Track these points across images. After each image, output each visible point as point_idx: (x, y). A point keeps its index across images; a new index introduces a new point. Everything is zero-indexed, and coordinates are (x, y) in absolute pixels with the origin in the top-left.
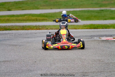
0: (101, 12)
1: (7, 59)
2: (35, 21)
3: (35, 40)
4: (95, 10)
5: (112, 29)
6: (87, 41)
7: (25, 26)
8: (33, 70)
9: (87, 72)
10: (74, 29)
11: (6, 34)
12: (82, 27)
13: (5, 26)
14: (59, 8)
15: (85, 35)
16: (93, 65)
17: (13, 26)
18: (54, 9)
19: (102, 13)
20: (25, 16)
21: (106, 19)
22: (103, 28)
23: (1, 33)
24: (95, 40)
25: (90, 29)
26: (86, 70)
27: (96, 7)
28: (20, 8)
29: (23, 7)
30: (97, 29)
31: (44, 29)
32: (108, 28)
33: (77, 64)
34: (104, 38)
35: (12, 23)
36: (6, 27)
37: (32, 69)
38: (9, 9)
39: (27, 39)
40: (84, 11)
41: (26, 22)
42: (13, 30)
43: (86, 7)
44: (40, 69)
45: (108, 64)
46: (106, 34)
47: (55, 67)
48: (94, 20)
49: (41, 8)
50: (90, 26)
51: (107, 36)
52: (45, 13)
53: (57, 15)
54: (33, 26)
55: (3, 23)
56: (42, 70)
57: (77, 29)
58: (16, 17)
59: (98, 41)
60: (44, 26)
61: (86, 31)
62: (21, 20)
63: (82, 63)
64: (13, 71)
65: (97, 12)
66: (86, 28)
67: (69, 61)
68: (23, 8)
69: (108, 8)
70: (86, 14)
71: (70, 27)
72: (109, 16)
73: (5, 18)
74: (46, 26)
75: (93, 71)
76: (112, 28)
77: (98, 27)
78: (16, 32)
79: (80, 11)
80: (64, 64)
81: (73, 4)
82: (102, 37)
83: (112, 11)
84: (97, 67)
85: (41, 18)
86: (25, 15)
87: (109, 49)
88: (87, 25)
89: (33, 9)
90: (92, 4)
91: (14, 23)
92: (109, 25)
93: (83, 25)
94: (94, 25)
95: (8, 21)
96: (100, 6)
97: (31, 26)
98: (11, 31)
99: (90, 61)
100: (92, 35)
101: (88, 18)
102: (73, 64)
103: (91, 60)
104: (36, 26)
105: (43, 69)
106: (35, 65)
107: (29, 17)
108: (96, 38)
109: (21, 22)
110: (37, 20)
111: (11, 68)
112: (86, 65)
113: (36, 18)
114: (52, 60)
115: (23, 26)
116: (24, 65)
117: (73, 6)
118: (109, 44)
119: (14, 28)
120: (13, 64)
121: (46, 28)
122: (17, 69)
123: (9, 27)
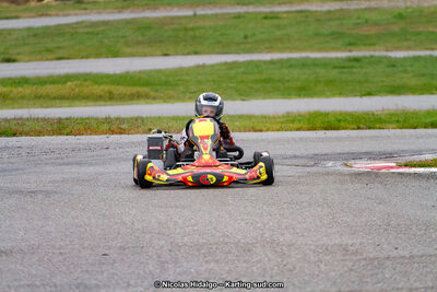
0: (353, 67)
2: (105, 101)
3: (102, 174)
4: (330, 59)
5: (393, 131)
6: (299, 177)
7: (67, 119)
8: (97, 286)
10: (249, 131)
12: (282, 122)
14: (196, 53)
15: (290, 153)
16: (322, 266)
17: (21, 119)
18: (175, 54)
19: (355, 70)
20: (70, 83)
21: (369, 94)
22: (359, 128)
24: (328, 174)
25: (309, 130)
28: (48, 50)
29: (59, 48)
30: (338, 129)
31: (138, 133)
32: (377, 126)
33: (259, 261)
34: (362, 166)
35: (21, 108)
37: (94, 282)
38: (7, 56)
39: (75, 169)
40: (290, 64)
41: (71, 106)
42: (21, 134)
43: (296, 50)
44: (120, 282)
45: (376, 263)
46: (370, 150)
47: (179, 274)
48: (327, 97)
49: (128, 50)
50: (309, 120)
51: (371, 156)
53: (188, 78)
54: (97, 119)
56: (129, 285)
57: (261, 131)
58: (34, 87)
59: (341, 174)
60: (137, 119)
61: (294, 139)
62: (54, 98)
63: (279, 260)
65: (335, 67)
66: (296, 125)
67: (230, 252)
68: (61, 53)
69: (379, 53)
70: (296, 73)
71: (237, 124)
72: (382, 81)
74: (147, 118)
75: (321, 288)
76: (391, 126)
77: (342, 124)
78: (33, 143)
79: (272, 62)
80: (213, 265)
81: (246, 37)
82: (357, 161)
83: (393, 63)
86: (67, 78)
87: (381, 206)
88: (300, 115)
89: (98, 55)
90: (317, 35)
91: (27, 107)
92: (383, 117)
93: (283, 117)
94: (327, 114)
95: (3, 99)
96: (350, 44)
97: (88, 119)
98: (15, 138)
99: (311, 254)
100: (317, 152)
101: (304, 90)
102: (245, 262)
103: (312, 247)
104: (108, 120)
105: (132, 282)
106: (104, 268)
107: (81, 85)
108: (330, 164)
109: (52, 106)
110: (110, 98)
111: (16, 280)
112: (295, 268)
113: (106, 88)
114: (165, 248)
115: (60, 120)
116: (64, 269)
117: (246, 44)
118: (379, 185)
119: (26, 129)
120: (21, 264)
121: (147, 128)
122: (38, 283)
123: (7, 125)
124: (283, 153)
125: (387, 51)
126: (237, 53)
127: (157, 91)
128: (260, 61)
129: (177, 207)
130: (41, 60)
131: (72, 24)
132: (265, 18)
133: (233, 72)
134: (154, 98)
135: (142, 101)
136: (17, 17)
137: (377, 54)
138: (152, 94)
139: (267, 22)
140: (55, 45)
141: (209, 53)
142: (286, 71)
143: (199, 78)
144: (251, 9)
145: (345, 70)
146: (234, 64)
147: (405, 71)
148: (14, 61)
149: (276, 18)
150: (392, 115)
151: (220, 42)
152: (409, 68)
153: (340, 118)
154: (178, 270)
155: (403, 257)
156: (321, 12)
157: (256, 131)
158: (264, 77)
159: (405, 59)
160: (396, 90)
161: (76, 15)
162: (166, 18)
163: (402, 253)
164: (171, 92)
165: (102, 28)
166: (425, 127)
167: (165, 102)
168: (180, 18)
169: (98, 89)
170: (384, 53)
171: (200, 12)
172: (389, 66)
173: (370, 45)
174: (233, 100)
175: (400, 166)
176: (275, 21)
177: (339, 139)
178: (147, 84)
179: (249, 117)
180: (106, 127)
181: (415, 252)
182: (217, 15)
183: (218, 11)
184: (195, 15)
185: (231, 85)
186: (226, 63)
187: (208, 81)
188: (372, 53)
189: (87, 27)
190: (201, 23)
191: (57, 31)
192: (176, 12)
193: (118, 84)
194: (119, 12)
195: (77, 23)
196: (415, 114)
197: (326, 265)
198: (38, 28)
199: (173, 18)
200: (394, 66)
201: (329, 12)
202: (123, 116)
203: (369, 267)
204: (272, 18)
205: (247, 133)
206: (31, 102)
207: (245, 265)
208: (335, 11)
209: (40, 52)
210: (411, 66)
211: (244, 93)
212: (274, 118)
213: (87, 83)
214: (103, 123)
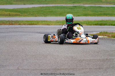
0: (74, 9)
2: (8, 16)
3: (7, 36)
4: (68, 6)
5: (85, 26)
8: (6, 66)
9: (59, 68)
12: (55, 23)
14: (33, 4)
16: (66, 62)
18: (27, 4)
19: (75, 9)
21: (79, 16)
26: (58, 67)
27: (69, 4)
31: (17, 25)
33: (49, 60)
40: (58, 7)
43: (59, 4)
44: (12, 64)
49: (15, 3)
50: (62, 22)
52: (18, 9)
53: (30, 10)
54: (6, 21)
57: (50, 25)
60: (17, 21)
63: (54, 60)
65: (69, 9)
69: (81, 5)
70: (59, 10)
71: (43, 23)
72: (82, 13)
74: (19, 21)
75: (66, 68)
79: (53, 7)
84: (69, 64)
88: (60, 21)
89: (7, 4)
92: (82, 22)
93: (56, 21)
96: (74, 3)
97: (4, 21)
99: (63, 58)
101: (61, 14)
103: (63, 57)
104: (9, 21)
105: (15, 65)
106: (7, 61)
110: (10, 15)
112: (59, 62)
113: (9, 13)
114: (24, 56)
117: (46, 2)
121: (19, 24)
125: (84, 4)
126: (43, 4)
127: (22, 14)
128: (49, 6)
129: (27, 45)
133: (42, 9)
134: (21, 16)
135: (18, 16)
138: (21, 14)
141: (36, 4)
142: (56, 9)
143: (33, 10)
145: (72, 9)
146: (43, 7)
147: (88, 10)
150: (85, 21)
151: (39, 1)
152: (89, 9)
154: (27, 62)
157: (48, 25)
158: (50, 11)
159: (88, 7)
160: (86, 15)
164: (26, 14)
166: (94, 25)
167: (24, 17)
169: (6, 13)
170: (83, 5)
172: (84, 9)
173: (79, 3)
174: (42, 16)
179: (47, 21)
180: (8, 23)
181: (91, 58)
185: (42, 13)
186: (40, 7)
187: (36, 11)
188: (79, 5)
193: (12, 12)
196: (91, 22)
200: (85, 9)
202: (13, 20)
203: (79, 62)
205: (46, 26)
207: (45, 61)
210: (90, 9)
211: (45, 15)
212: (53, 22)
213: (3, 11)
214: (8, 22)
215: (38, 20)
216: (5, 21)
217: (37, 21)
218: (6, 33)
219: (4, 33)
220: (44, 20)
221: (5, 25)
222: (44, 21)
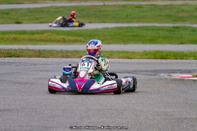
1: (7, 107)
2: (61, 43)
4: (166, 27)
5: (192, 60)
6: (148, 80)
7: (43, 50)
8: (51, 127)
10: (126, 58)
11: (9, 63)
12: (141, 55)
13: (8, 50)
14: (104, 22)
15: (144, 69)
16: (155, 121)
17: (22, 50)
18: (95, 22)
19: (176, 32)
20: (45, 34)
21: (182, 43)
22: (176, 59)
23: (2, 61)
24: (161, 79)
25: (153, 59)
27: (167, 23)
28: (37, 19)
29: (41, 18)
30: (167, 59)
31: (75, 58)
32: (185, 58)
33: (126, 118)
34: (176, 76)
35: (23, 44)
36: (11, 51)
37: (50, 125)
38: (17, 21)
39: (45, 73)
40: (147, 29)
41: (45, 45)
42: (21, 57)
43: (150, 22)
44: (62, 125)
46: (181, 69)
48: (163, 44)
50: (154, 54)
51: (181, 72)
53: (99, 33)
54: (57, 51)
55: (6, 45)
56: (65, 127)
57: (131, 59)
58: (29, 35)
59: (167, 79)
60: (75, 51)
62: (38, 41)
63: (136, 118)
64: (16, 128)
65: (167, 31)
66: (147, 57)
67: (113, 113)
68: (42, 20)
69: (188, 25)
70: (149, 33)
71: (121, 55)
72: (189, 38)
73: (10, 36)
74: (80, 51)
76: (191, 58)
77: (169, 56)
78: (27, 61)
79: (139, 28)
80: (105, 119)
81: (127, 16)
83: (194, 30)
84: (160, 125)
85: (72, 38)
86: (44, 32)
87: (184, 95)
88: (150, 52)
90: (160, 16)
91: (25, 44)
92: (188, 54)
93: (142, 52)
94: (162, 52)
95: (15, 41)
96: (174, 20)
97: (53, 50)
98: (18, 58)
99: (150, 115)
100: (156, 69)
101: (153, 41)
102: (120, 118)
103: (151, 112)
104: (62, 51)
106: (55, 119)
107: (50, 35)
108: (163, 74)
109: (37, 44)
110: (64, 41)
111: (14, 123)
112: (142, 122)
113: (63, 37)
114: (84, 111)
115: (39, 51)
116: (36, 118)
117: (127, 19)
118: (184, 85)
119: (24, 54)
120: (17, 116)
121: (79, 56)
122: (23, 125)
123: (15, 52)
124: (141, 69)
126: (123, 23)
127: (85, 39)
128: (133, 27)
130: (33, 23)
131: (48, 7)
132: (137, 7)
133: (120, 31)
134: (84, 42)
135: (78, 43)
136: (22, 3)
137: (187, 25)
138: (83, 40)
139: (137, 9)
140: (40, 16)
141: (110, 22)
142: (145, 32)
143: (105, 33)
144: (130, 3)
145: (172, 32)
146: (121, 28)
148: (21, 23)
149: (141, 7)
150: (192, 53)
151: (115, 18)
153: (168, 54)
154: (89, 121)
155: (192, 118)
156: (162, 5)
157: (129, 58)
158: (134, 34)
160: (195, 42)
161: (50, 3)
162: (91, 6)
163: (192, 117)
165: (61, 9)
168: (97, 6)
169: (58, 37)
170: (190, 25)
171: (107, 3)
172: (192, 31)
174: (120, 44)
175: (194, 77)
176: (141, 9)
177: (166, 64)
178: (81, 35)
179: (127, 52)
182: (114, 5)
183: (115, 3)
184: (104, 5)
185: (120, 37)
186: (117, 27)
187: (109, 35)
188: (184, 25)
189: (55, 9)
190: (107, 9)
191: (41, 10)
192: (96, 3)
193: (68, 35)
194: (70, 2)
195: (50, 7)
197: (157, 120)
198: (32, 9)
199: (94, 6)
200: (194, 31)
201: (165, 5)
202: (69, 50)
203: (177, 122)
204: (139, 7)
205: (125, 60)
206: (28, 42)
207: (119, 120)
208: (169, 5)
209: (33, 19)
211: (125, 41)
212: (138, 53)
213: (53, 34)
214: (59, 53)
215: (111, 50)
216: (55, 50)
217: (111, 52)
218: (55, 71)
219: (53, 71)
220: (122, 50)
221: (55, 59)
222: (123, 52)
